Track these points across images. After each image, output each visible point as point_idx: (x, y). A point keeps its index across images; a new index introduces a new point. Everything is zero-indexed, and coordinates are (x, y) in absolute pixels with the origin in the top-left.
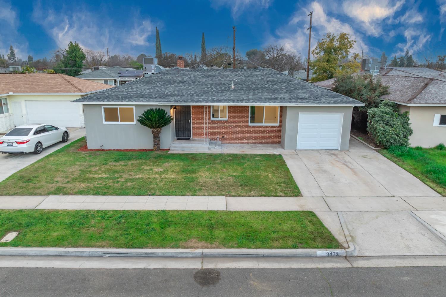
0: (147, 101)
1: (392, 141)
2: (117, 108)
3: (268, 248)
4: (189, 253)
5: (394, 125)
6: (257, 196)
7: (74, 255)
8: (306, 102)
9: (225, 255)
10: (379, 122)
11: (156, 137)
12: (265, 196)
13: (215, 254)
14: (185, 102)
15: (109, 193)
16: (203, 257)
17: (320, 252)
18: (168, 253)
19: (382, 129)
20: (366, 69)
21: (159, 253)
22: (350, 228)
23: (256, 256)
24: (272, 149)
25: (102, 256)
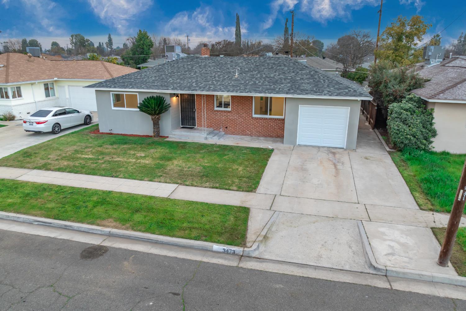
0: (148, 88)
1: (407, 142)
2: (123, 95)
3: (170, 236)
4: (99, 230)
5: (412, 124)
6: (210, 188)
7: (12, 219)
8: (305, 93)
9: (129, 236)
10: (396, 119)
11: (156, 124)
12: (217, 188)
13: (120, 234)
14: (181, 90)
15: (81, 172)
16: (110, 235)
17: (216, 247)
18: (82, 227)
19: (396, 128)
20: (426, 58)
21: (75, 226)
22: (274, 229)
23: (155, 241)
24: (271, 143)
25: (32, 223)
